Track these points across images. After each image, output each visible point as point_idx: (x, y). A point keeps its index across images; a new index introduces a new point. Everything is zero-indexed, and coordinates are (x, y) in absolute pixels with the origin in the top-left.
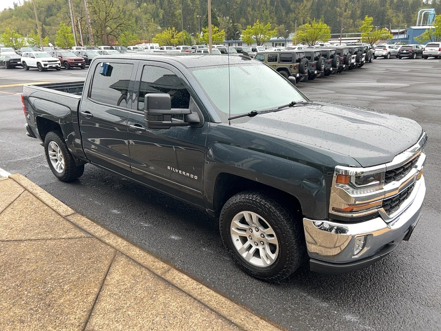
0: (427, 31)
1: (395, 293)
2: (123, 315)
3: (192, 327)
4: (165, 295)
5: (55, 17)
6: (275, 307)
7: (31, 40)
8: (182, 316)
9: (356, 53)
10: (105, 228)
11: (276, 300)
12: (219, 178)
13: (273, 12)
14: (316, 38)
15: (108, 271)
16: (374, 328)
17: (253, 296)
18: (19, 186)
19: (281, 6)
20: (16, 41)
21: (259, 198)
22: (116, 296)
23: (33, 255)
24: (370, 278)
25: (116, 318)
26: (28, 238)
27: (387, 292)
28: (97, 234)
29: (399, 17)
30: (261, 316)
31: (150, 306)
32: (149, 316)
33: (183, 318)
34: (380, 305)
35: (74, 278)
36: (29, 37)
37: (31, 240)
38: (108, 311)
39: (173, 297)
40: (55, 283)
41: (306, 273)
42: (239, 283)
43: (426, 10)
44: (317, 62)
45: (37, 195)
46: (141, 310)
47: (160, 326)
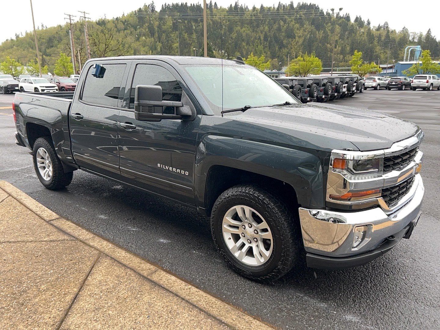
0: (414, 66)
1: (398, 294)
2: (103, 315)
3: (178, 327)
4: (150, 295)
5: (55, 48)
6: (269, 307)
7: (30, 69)
8: (167, 316)
9: (347, 83)
10: (90, 232)
11: (270, 301)
12: (211, 173)
13: (267, 47)
14: (309, 70)
15: (90, 272)
16: (377, 328)
17: (245, 297)
18: (3, 192)
19: (274, 41)
20: (16, 70)
21: (252, 190)
22: (97, 296)
23: (10, 256)
24: (371, 279)
25: (95, 317)
26: (6, 240)
27: (389, 293)
28: (81, 237)
29: (387, 54)
30: (254, 316)
31: (133, 306)
32: (132, 315)
33: (169, 317)
34: (382, 306)
35: (53, 278)
36: (29, 66)
37: (10, 242)
38: (87, 311)
39: (159, 297)
40: (32, 283)
41: (303, 275)
42: (231, 284)
43: (413, 47)
44: (310, 90)
45: (22, 201)
46: (124, 310)
47: (143, 326)
